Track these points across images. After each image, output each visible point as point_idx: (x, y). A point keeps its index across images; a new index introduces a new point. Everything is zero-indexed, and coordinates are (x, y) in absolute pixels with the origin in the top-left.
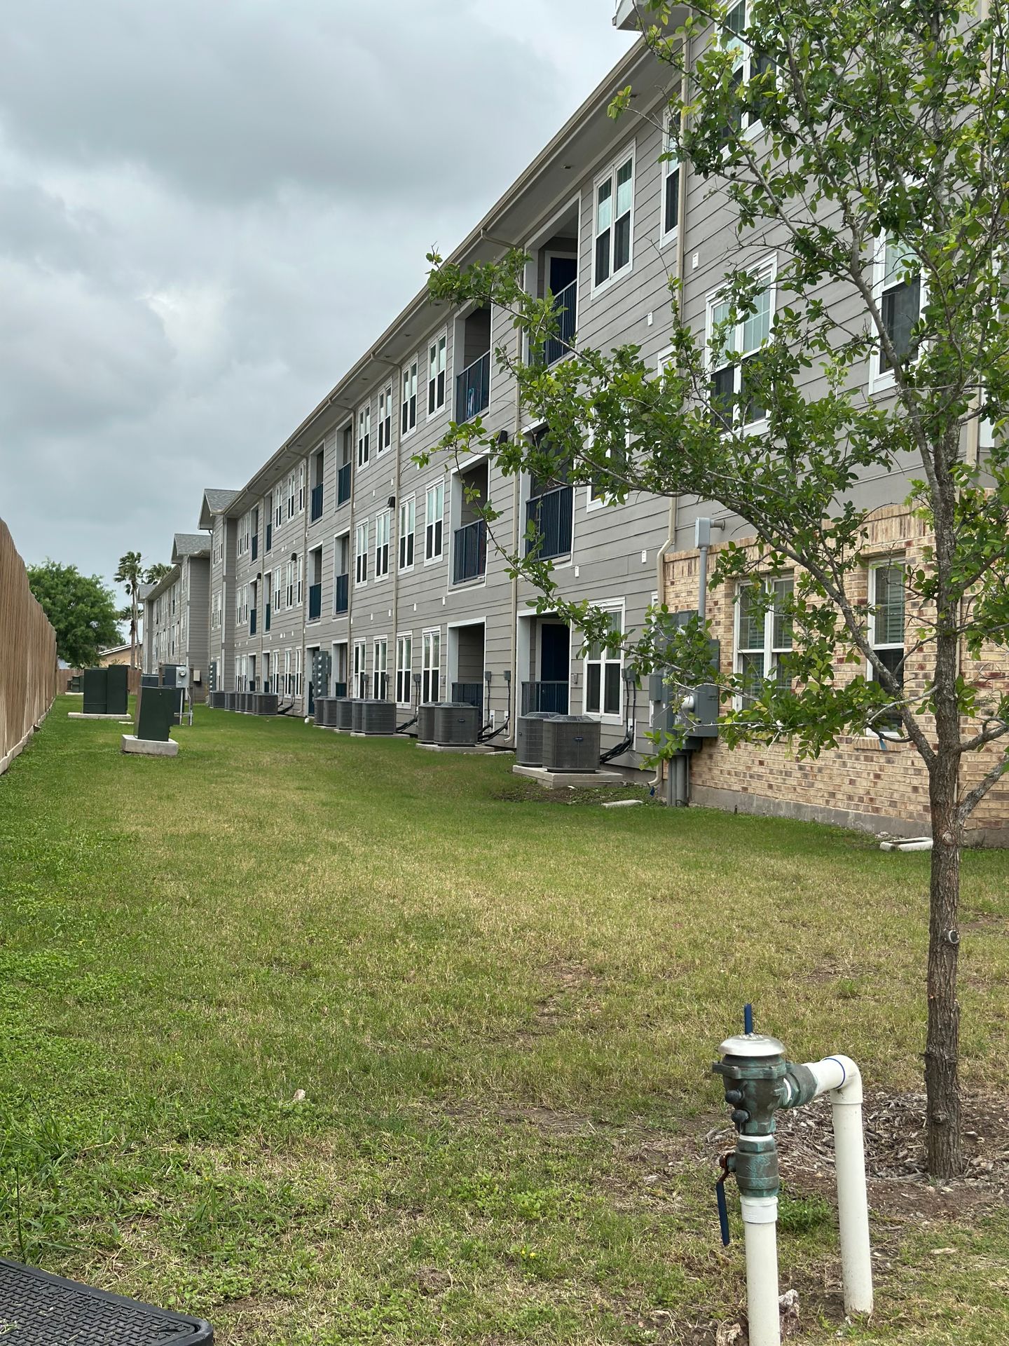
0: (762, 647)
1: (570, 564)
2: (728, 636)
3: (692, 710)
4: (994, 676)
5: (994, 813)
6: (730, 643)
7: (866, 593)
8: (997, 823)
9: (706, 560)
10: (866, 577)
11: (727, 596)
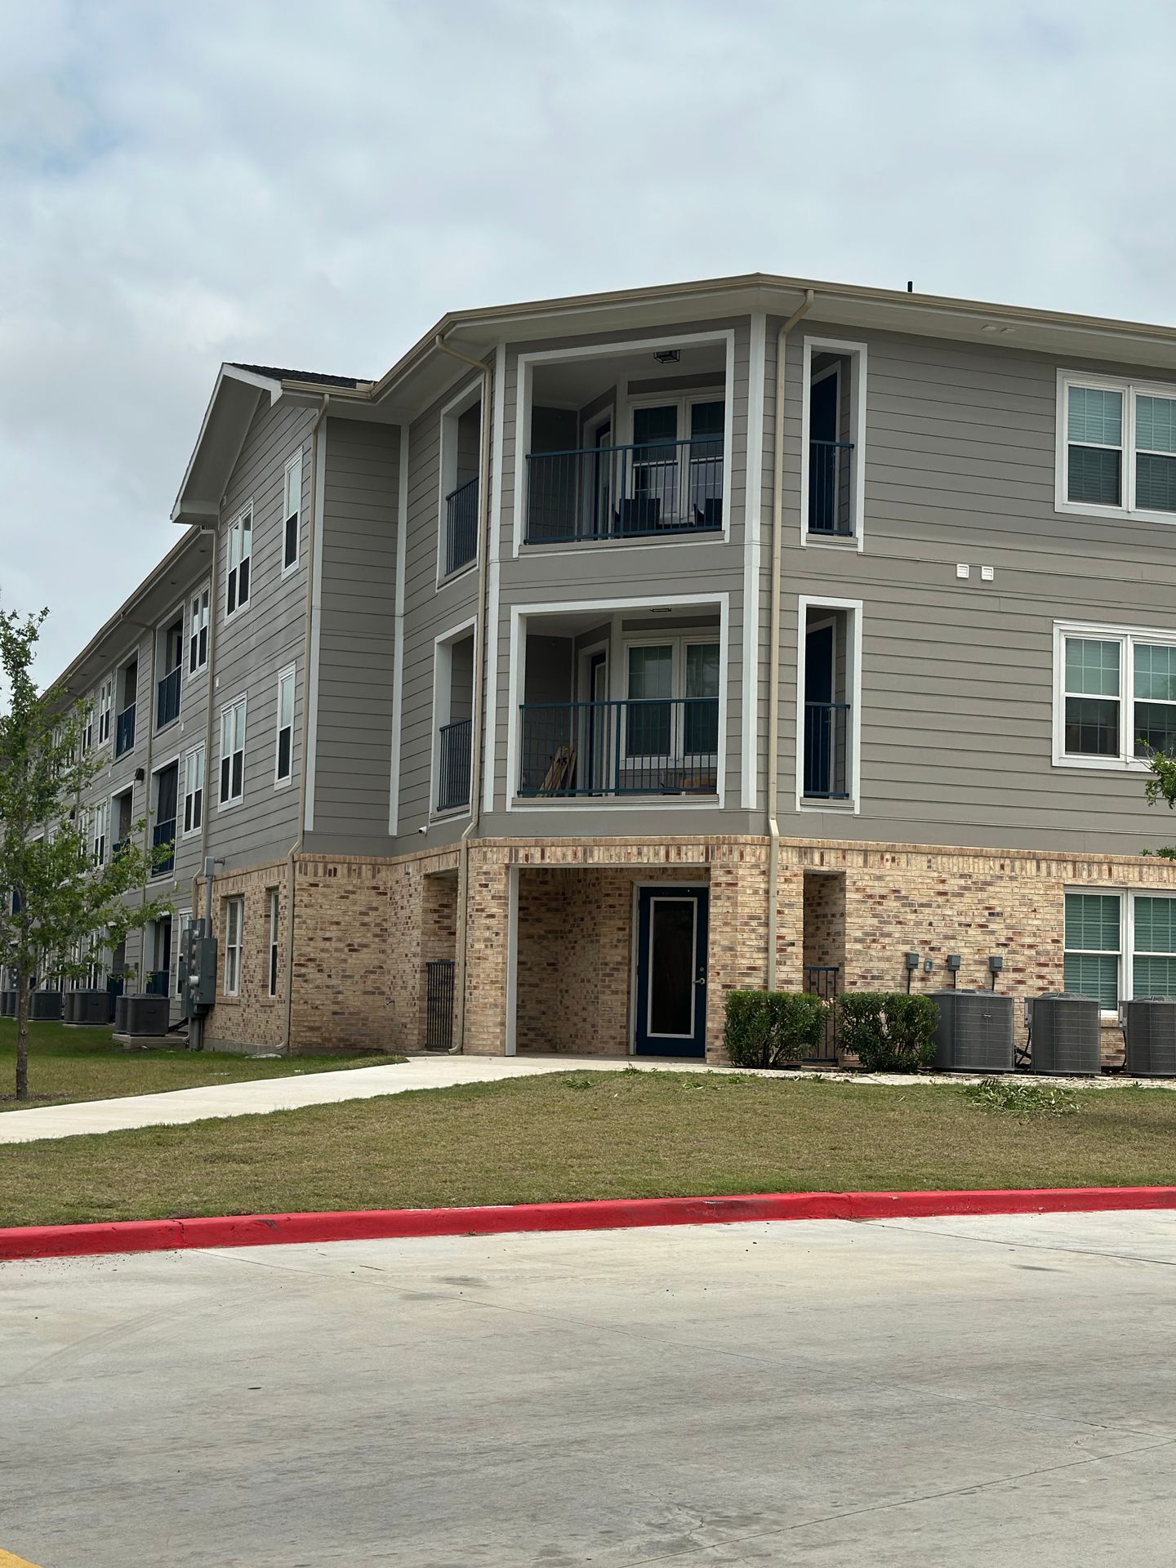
0: (235, 944)
1: (172, 879)
2: (222, 936)
3: (198, 985)
4: (310, 960)
5: (308, 1039)
6: (223, 941)
7: (270, 911)
8: (310, 1044)
9: (211, 885)
10: (270, 901)
11: (221, 909)
